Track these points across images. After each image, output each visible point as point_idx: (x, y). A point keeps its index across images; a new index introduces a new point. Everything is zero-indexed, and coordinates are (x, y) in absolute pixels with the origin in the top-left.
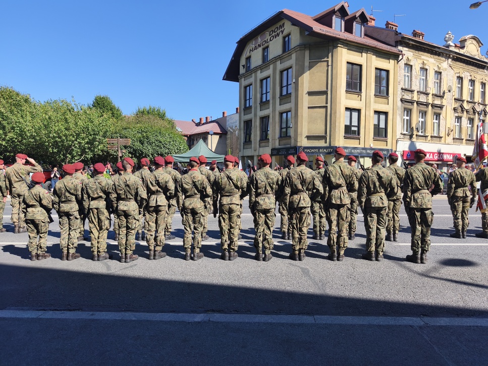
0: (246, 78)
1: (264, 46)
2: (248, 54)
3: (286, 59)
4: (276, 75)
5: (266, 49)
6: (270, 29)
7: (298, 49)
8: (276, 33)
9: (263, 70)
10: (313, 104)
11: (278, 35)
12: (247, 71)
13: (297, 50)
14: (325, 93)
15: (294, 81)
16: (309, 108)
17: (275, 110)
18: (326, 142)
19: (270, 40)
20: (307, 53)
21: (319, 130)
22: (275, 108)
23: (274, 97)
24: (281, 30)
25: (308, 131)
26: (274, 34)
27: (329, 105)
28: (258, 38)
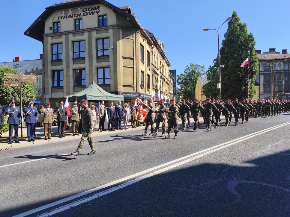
0: (53, 38)
1: (77, 18)
2: (56, 20)
3: (102, 31)
4: (91, 41)
5: (78, 20)
6: (84, 7)
7: (116, 27)
8: (90, 12)
9: (75, 35)
10: (125, 65)
11: (93, 14)
12: (54, 32)
13: (114, 27)
14: (132, 59)
15: (112, 47)
16: (123, 67)
17: (92, 66)
18: (134, 90)
19: (84, 15)
20: (121, 32)
21: (130, 82)
22: (92, 63)
23: (90, 56)
24: (95, 10)
25: (124, 82)
26: (88, 12)
27: (135, 67)
28: (68, 10)
